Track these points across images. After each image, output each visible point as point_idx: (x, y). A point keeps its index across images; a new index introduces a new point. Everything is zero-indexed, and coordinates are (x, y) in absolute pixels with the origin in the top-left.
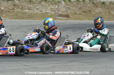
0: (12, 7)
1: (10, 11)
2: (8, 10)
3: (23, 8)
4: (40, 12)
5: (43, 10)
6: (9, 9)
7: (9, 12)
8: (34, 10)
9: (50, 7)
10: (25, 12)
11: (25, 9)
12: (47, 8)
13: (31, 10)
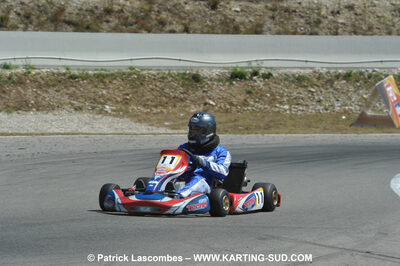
0: (242, 98)
1: (234, 109)
2: (228, 107)
3: (275, 99)
4: (327, 110)
5: (337, 104)
6: (231, 104)
7: (227, 111)
8: (307, 105)
9: (358, 94)
10: (279, 112)
11: (281, 103)
12: (350, 99)
13: (298, 104)
